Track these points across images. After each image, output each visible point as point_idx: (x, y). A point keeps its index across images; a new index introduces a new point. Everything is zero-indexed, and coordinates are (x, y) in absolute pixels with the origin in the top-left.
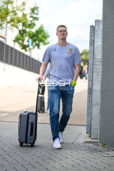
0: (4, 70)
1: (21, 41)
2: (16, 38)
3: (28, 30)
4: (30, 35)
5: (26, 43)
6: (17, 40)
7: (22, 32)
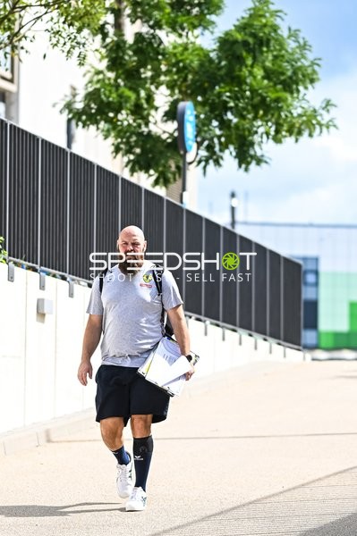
0: (41, 315)
1: (125, 117)
2: (92, 96)
3: (168, 39)
4: (183, 70)
5: (161, 128)
6: (95, 110)
7: (130, 57)
